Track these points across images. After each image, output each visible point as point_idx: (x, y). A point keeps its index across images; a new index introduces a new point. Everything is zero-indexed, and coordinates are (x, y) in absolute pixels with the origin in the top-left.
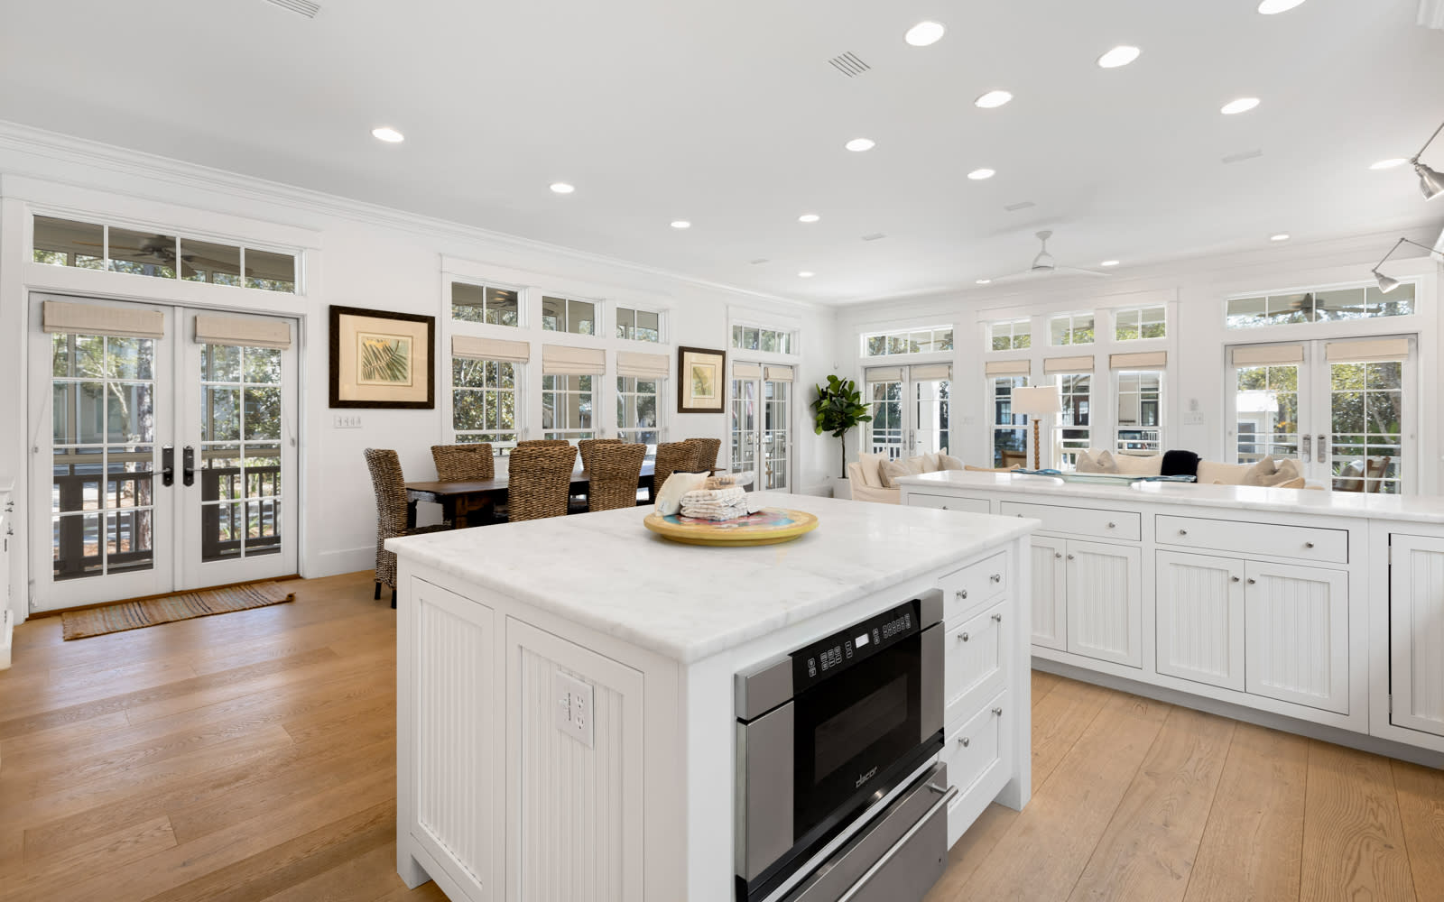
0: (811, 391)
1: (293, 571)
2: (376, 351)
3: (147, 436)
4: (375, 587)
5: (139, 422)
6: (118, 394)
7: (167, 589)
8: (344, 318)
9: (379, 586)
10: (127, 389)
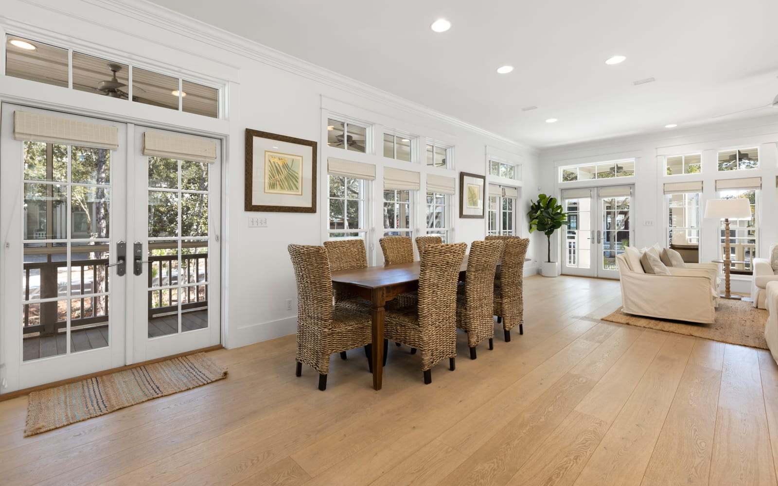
0: (528, 204)
1: (216, 342)
2: (277, 166)
3: (102, 234)
4: (296, 366)
5: (97, 225)
6: (85, 210)
7: (120, 364)
8: (256, 140)
9: (299, 366)
10: (90, 205)
